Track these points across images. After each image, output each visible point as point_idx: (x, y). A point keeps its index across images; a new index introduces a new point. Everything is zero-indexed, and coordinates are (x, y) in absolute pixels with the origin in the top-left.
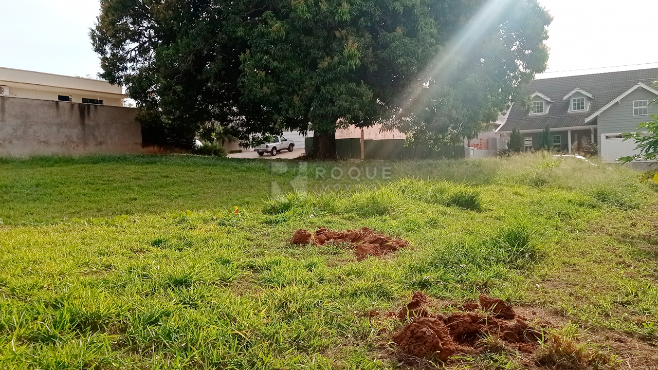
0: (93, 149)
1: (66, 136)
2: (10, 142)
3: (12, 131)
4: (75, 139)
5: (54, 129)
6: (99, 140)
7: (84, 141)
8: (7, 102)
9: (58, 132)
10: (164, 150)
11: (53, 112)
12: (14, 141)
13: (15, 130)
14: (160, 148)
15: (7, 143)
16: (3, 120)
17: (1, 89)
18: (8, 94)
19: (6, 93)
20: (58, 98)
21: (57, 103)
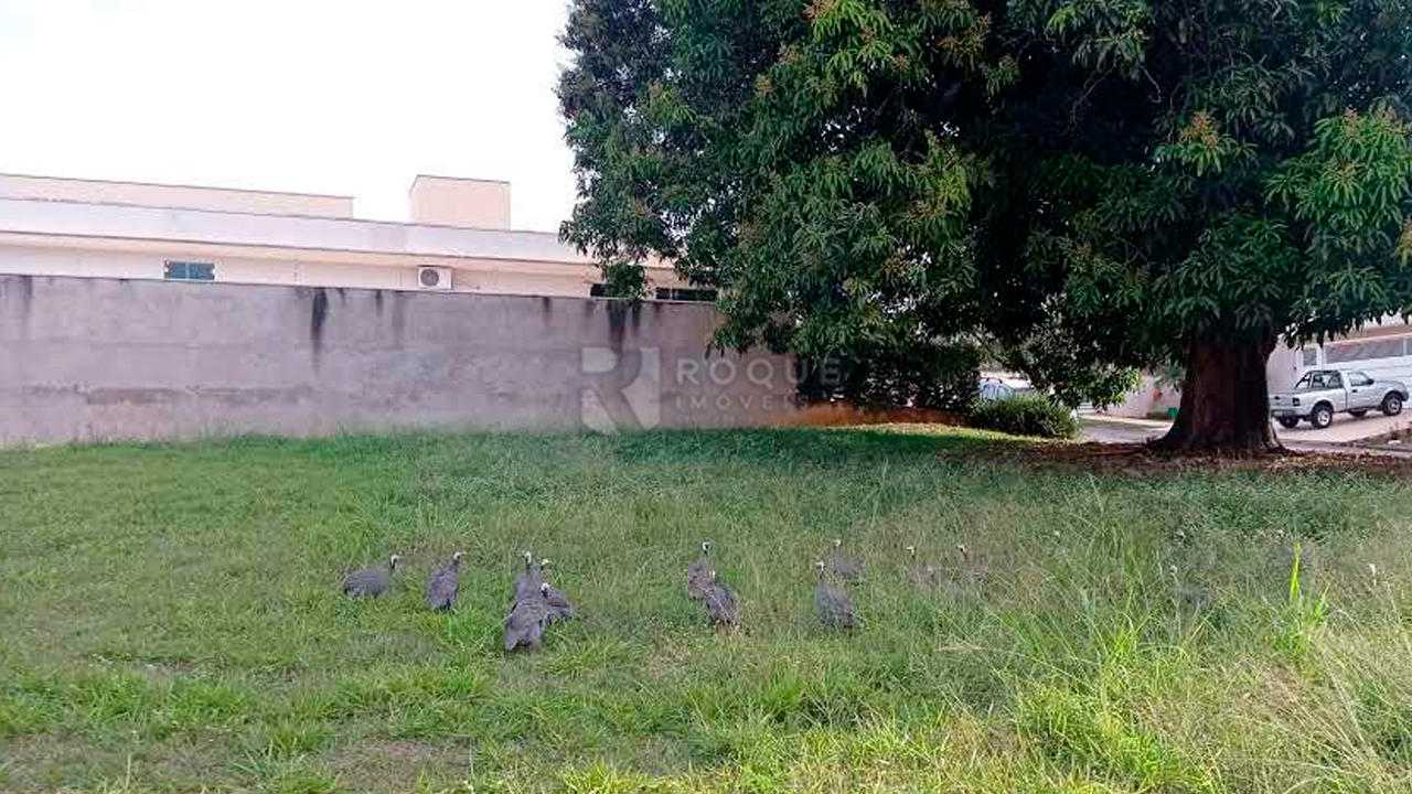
2: (415, 398)
3: (422, 370)
5: (536, 363)
8: (411, 303)
9: (545, 370)
10: (866, 413)
11: (536, 322)
12: (426, 395)
13: (429, 368)
14: (856, 409)
15: (404, 400)
16: (397, 346)
17: (430, 275)
18: (450, 287)
19: (444, 283)
20: (589, 291)
21: (547, 300)
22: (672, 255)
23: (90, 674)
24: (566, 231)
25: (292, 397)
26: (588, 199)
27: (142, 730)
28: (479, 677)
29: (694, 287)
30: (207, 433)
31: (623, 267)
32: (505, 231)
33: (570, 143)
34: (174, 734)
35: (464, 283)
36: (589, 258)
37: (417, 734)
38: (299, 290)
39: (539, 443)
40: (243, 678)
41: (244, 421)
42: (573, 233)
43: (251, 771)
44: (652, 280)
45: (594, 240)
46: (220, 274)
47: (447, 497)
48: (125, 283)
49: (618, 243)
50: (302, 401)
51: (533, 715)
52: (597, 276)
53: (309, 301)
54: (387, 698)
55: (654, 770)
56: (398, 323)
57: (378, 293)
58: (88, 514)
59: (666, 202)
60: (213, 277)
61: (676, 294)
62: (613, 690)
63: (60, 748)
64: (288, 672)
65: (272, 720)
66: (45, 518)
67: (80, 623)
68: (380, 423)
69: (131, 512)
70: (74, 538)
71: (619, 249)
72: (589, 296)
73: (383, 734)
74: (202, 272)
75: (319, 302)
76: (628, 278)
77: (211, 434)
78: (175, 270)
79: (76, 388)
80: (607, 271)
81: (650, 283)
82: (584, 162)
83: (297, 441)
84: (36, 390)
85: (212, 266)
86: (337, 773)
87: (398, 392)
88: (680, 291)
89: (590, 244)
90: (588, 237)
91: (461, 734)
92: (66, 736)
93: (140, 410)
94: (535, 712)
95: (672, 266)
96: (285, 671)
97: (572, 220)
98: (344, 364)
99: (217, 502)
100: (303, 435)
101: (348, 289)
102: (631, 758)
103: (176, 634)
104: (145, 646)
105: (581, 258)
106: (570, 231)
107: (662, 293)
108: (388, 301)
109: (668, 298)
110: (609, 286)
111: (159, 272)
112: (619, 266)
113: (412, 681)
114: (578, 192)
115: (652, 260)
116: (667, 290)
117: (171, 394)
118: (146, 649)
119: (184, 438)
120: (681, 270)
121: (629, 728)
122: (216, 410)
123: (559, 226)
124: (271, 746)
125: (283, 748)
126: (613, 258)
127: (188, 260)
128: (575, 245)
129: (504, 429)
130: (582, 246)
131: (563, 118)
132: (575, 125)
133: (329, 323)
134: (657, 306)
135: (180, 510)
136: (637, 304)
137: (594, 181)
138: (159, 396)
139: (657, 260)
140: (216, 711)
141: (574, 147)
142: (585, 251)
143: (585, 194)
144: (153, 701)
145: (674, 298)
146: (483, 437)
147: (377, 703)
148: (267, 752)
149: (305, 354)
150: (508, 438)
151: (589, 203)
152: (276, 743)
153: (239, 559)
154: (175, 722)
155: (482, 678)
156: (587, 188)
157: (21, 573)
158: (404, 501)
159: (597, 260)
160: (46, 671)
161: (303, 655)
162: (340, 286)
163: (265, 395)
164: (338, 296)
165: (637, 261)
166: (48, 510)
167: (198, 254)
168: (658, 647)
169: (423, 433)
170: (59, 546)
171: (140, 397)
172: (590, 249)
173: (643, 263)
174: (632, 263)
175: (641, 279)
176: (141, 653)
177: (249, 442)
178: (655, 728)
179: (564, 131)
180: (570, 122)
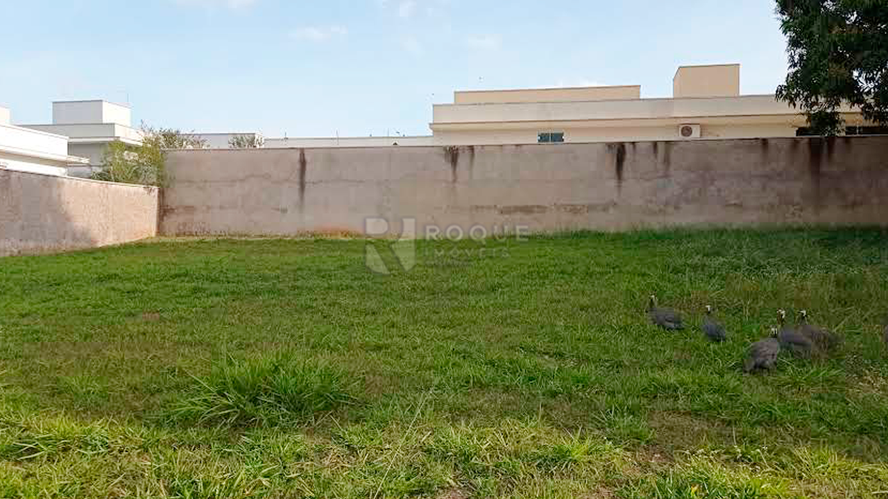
0: (833, 216)
1: (779, 195)
2: (677, 208)
3: (681, 191)
4: (797, 199)
5: (756, 184)
6: (851, 198)
7: (818, 201)
8: (675, 148)
9: (764, 188)
11: (755, 157)
12: (683, 205)
13: (686, 189)
15: (670, 209)
16: (666, 176)
17: (687, 130)
18: (698, 136)
19: (696, 134)
20: (795, 132)
21: (765, 142)
22: (860, 101)
23: (515, 358)
24: (781, 92)
25: (605, 209)
26: (796, 69)
27: (543, 391)
28: (733, 383)
29: (876, 124)
30: (561, 229)
31: (823, 114)
32: (735, 97)
33: (785, 32)
34: (560, 395)
35: (710, 133)
36: (797, 110)
37: (696, 414)
38: (610, 145)
39: (761, 236)
40: (593, 368)
41: (581, 223)
42: (786, 93)
43: (603, 421)
44: (844, 121)
45: (801, 97)
46: (566, 139)
47: (703, 270)
48: (519, 147)
49: (819, 97)
50: (611, 211)
51: (773, 412)
52: (803, 122)
53: (615, 151)
54: (676, 390)
55: (864, 459)
56: (667, 161)
57: (655, 144)
58: (505, 273)
59: (859, 64)
60: (563, 140)
61: (861, 130)
62: (828, 401)
63: (504, 396)
64: (617, 367)
65: (612, 393)
66: (485, 274)
67: (506, 330)
68: (655, 224)
69: (526, 273)
70: (500, 285)
71: (819, 101)
72: (795, 136)
73: (675, 411)
74: (558, 137)
75: (620, 152)
76: (824, 121)
77: (563, 230)
78: (544, 138)
79: (495, 206)
80: (811, 117)
81: (843, 123)
82: (794, 43)
83: (609, 234)
84: (477, 207)
85: (562, 134)
86: (651, 429)
87: (667, 204)
88: (864, 128)
89: (798, 99)
90: (797, 95)
91: (724, 416)
92: (506, 389)
93: (527, 217)
94: (774, 409)
95: (860, 110)
96: (615, 367)
97: (786, 84)
98: (636, 189)
99: (570, 269)
100: (612, 230)
101: (638, 142)
102: (847, 449)
103: (556, 340)
104: (541, 345)
105: (791, 110)
106: (784, 92)
107: (851, 130)
108: (661, 148)
109: (856, 134)
110: (811, 128)
111: (536, 140)
112: (820, 112)
113: (691, 380)
114: (789, 64)
115: (844, 107)
116: (855, 128)
117: (542, 209)
118: (541, 347)
119: (550, 232)
120: (866, 112)
121: (842, 429)
122: (566, 217)
123: (776, 89)
124: (613, 408)
125: (620, 411)
126: (815, 107)
127: (550, 132)
128: (787, 101)
129: (735, 227)
130: (792, 101)
131: (779, 15)
132: (788, 18)
133: (626, 164)
134: (846, 140)
135: (552, 272)
136: (832, 139)
137: (801, 56)
138: (536, 209)
139: (848, 107)
140: (581, 385)
141: (788, 34)
142: (795, 105)
143: (795, 65)
144: (548, 375)
145: (860, 133)
146: (721, 232)
147: (671, 391)
148: (611, 411)
149: (613, 183)
150: (738, 233)
151: (797, 71)
152: (616, 408)
153: (585, 301)
154: (560, 388)
155: (736, 384)
156: (796, 62)
157: (477, 303)
158: (676, 271)
159: (804, 110)
160: (494, 354)
161: (626, 358)
162: (632, 141)
163: (591, 208)
164: (631, 146)
165: (833, 109)
166: (487, 269)
167: (554, 128)
168: (860, 377)
169: (683, 229)
170: (493, 289)
171: (527, 210)
172: (798, 103)
173: (837, 109)
174: (829, 111)
175: (837, 121)
176: (538, 349)
177: (582, 235)
178: (862, 431)
179: (780, 23)
180: (784, 17)
